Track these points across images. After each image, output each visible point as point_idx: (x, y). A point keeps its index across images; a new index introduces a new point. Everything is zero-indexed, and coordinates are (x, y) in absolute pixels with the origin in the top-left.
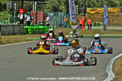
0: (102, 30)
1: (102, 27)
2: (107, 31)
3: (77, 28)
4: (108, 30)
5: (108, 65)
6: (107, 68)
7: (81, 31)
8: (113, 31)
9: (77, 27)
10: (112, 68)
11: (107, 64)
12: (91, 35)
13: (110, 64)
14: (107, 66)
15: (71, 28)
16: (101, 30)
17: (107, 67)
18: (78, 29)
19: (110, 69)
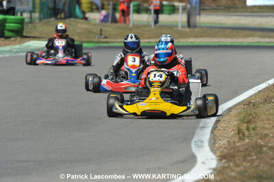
0: (182, 27)
1: (180, 18)
2: (196, 30)
3: (105, 20)
4: (200, 27)
5: (198, 131)
6: (194, 140)
7: (118, 28)
8: (215, 27)
9: (106, 17)
10: (210, 139)
11: (196, 128)
12: (147, 40)
13: (203, 128)
14: (193, 134)
15: (86, 19)
16: (177, 26)
17: (195, 136)
18: (108, 24)
19: (202, 142)
